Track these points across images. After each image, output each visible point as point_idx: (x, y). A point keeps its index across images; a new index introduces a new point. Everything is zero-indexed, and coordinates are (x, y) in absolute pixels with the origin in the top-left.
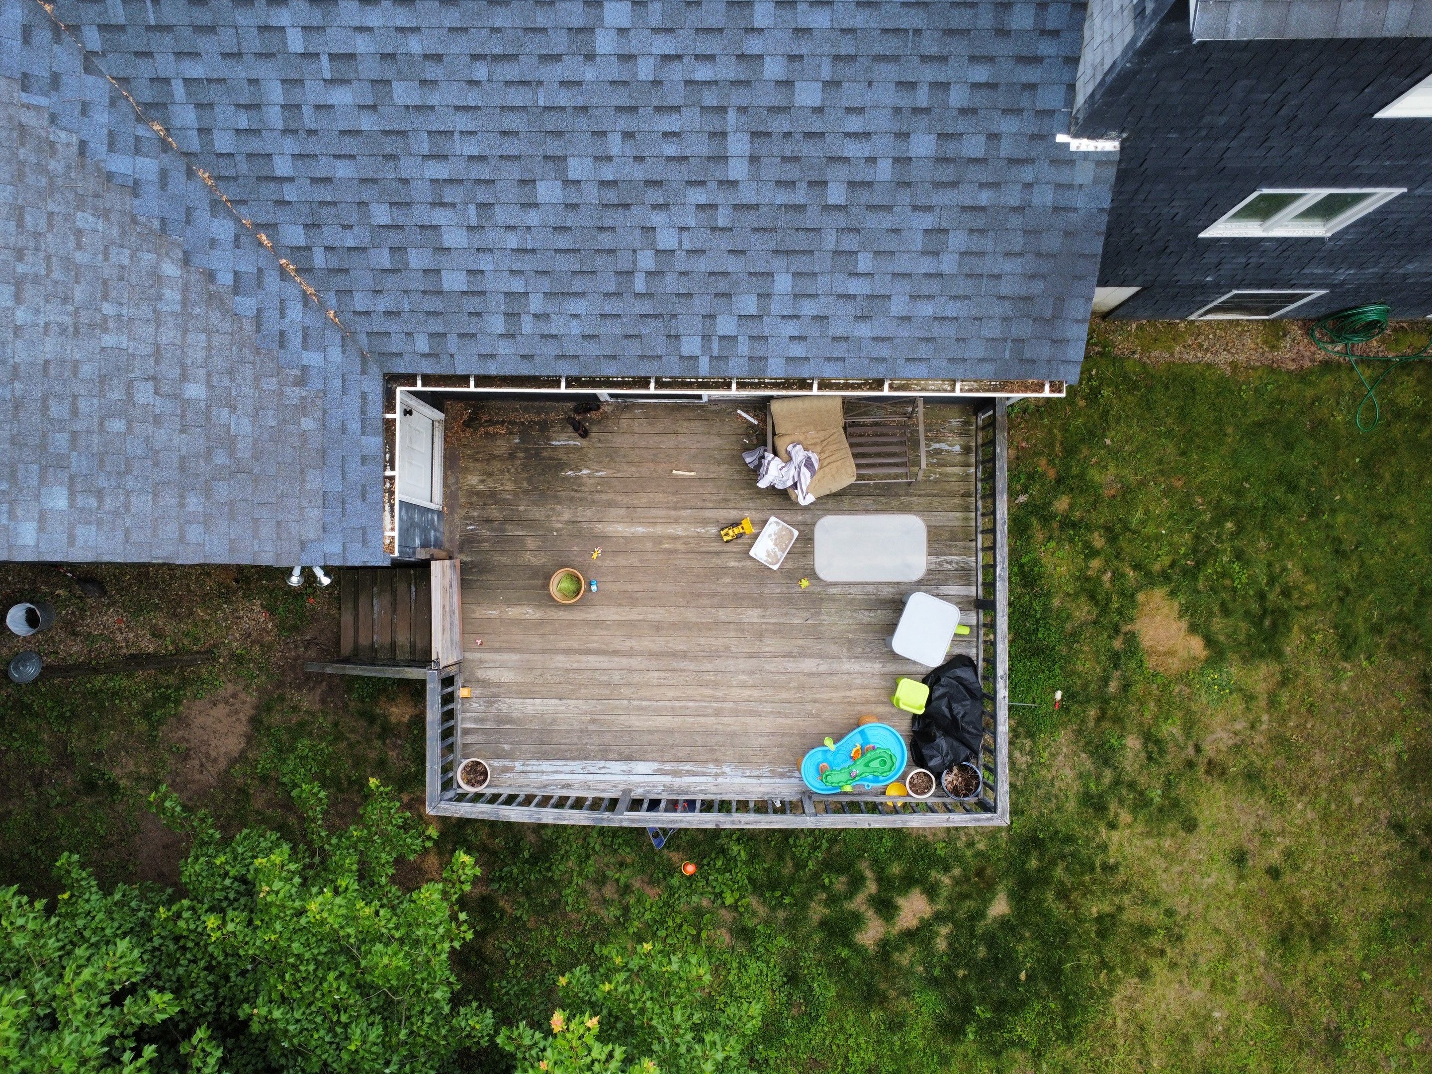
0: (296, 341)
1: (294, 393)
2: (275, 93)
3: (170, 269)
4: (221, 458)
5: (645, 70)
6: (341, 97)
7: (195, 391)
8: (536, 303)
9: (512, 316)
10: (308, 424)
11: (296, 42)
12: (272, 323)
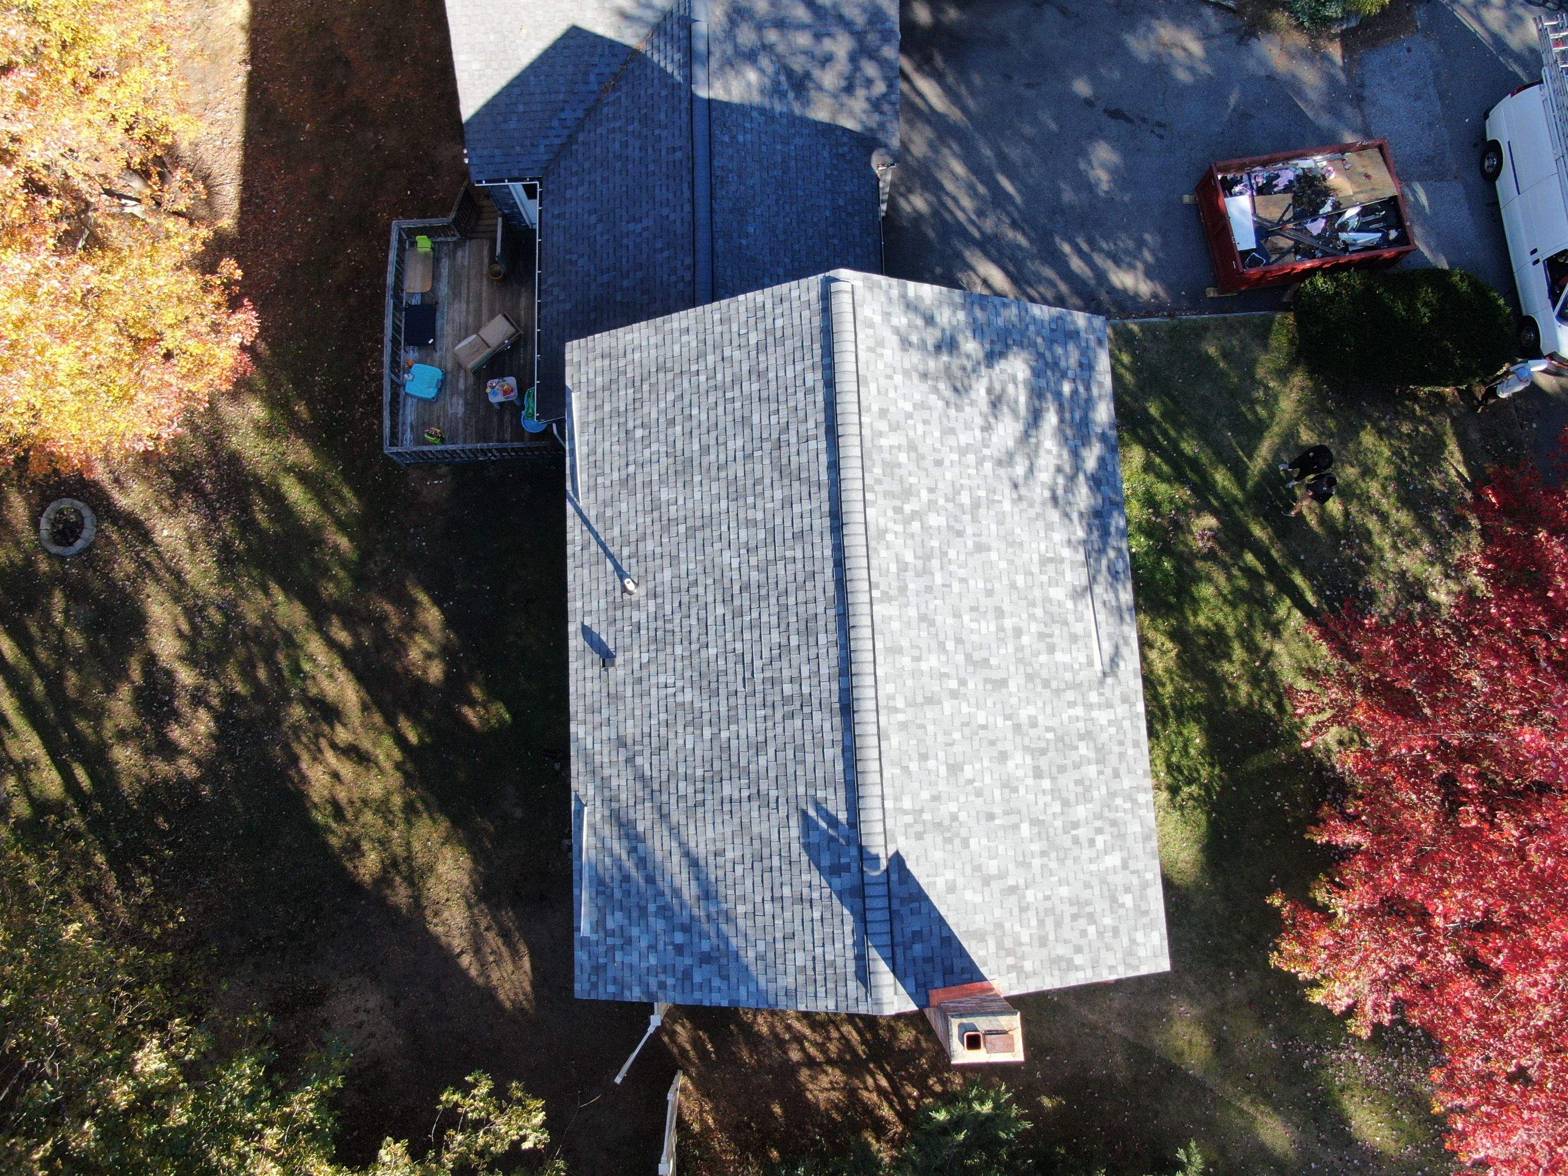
0: (547, 142)
1: (527, 142)
2: (618, 124)
3: (561, 97)
4: (500, 118)
5: (625, 241)
6: (617, 145)
7: (521, 108)
8: (563, 223)
9: (558, 216)
10: (518, 149)
11: (630, 128)
12: (551, 133)
